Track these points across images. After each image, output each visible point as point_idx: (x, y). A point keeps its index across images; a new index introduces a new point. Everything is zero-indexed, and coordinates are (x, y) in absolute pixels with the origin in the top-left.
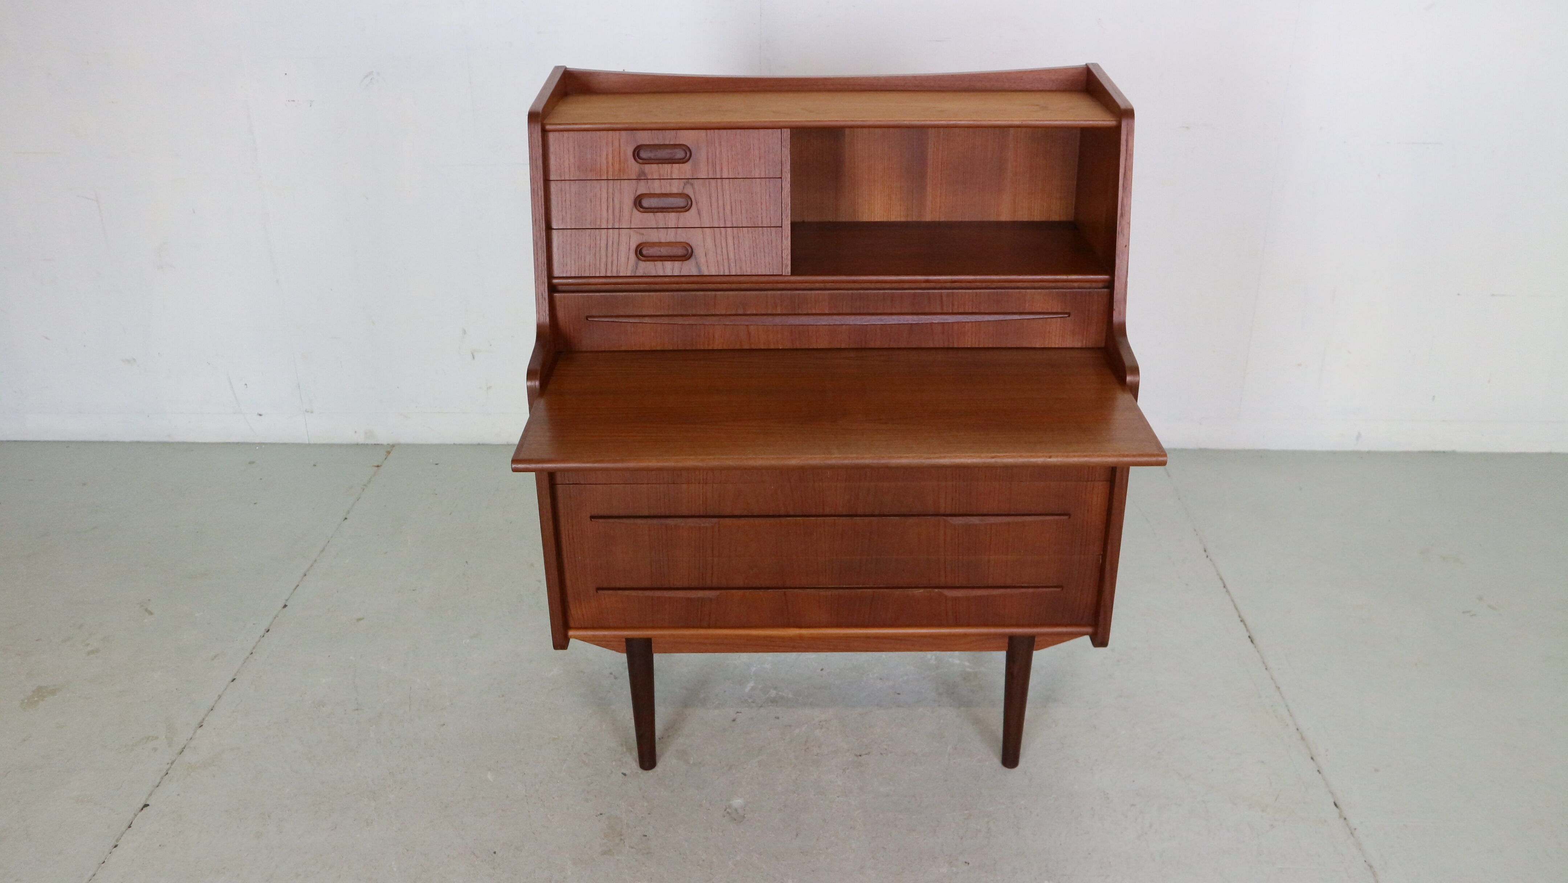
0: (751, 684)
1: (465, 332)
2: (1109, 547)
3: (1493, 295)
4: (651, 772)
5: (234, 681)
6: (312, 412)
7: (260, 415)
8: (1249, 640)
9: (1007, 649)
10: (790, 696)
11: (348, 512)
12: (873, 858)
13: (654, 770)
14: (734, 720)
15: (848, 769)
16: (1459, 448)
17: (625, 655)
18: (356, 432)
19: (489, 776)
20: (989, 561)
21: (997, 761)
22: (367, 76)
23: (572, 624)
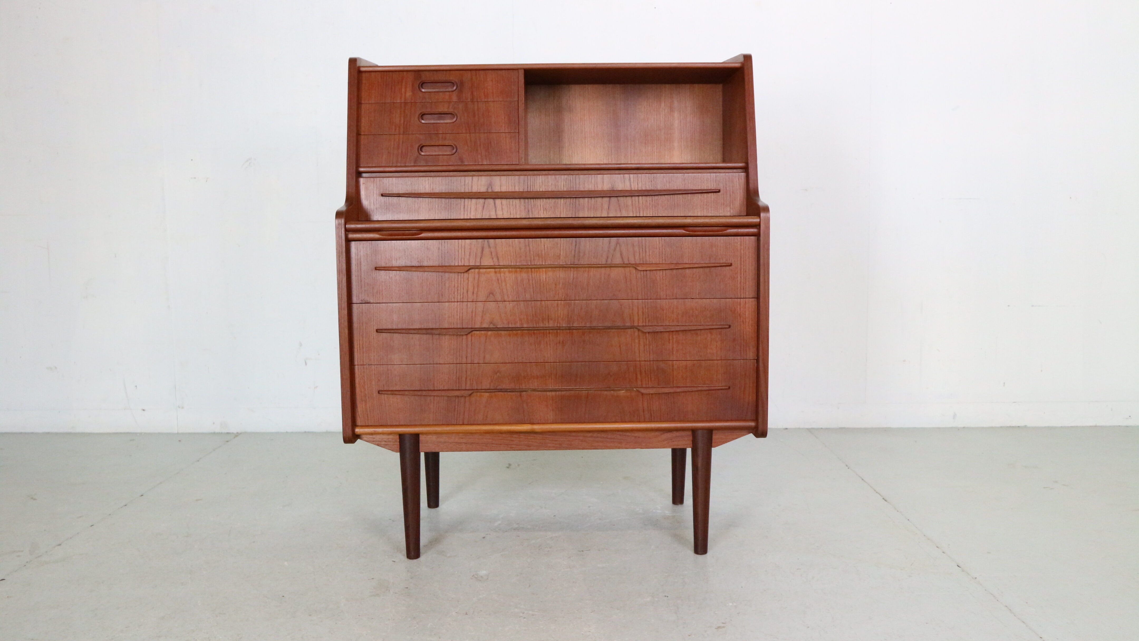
0: (499, 522)
1: (301, 345)
2: (761, 348)
3: (1033, 306)
4: (415, 561)
5: (92, 526)
6: (183, 408)
7: (144, 410)
8: (884, 500)
9: (691, 445)
10: (529, 527)
11: (201, 459)
12: (591, 595)
13: (418, 559)
14: (484, 538)
15: (572, 557)
16: (1029, 424)
17: (398, 455)
18: (214, 423)
19: (286, 563)
20: (673, 366)
21: (690, 552)
22: (247, 161)
23: (359, 422)
